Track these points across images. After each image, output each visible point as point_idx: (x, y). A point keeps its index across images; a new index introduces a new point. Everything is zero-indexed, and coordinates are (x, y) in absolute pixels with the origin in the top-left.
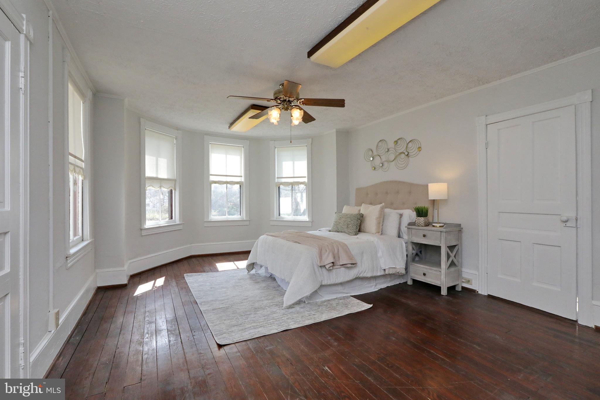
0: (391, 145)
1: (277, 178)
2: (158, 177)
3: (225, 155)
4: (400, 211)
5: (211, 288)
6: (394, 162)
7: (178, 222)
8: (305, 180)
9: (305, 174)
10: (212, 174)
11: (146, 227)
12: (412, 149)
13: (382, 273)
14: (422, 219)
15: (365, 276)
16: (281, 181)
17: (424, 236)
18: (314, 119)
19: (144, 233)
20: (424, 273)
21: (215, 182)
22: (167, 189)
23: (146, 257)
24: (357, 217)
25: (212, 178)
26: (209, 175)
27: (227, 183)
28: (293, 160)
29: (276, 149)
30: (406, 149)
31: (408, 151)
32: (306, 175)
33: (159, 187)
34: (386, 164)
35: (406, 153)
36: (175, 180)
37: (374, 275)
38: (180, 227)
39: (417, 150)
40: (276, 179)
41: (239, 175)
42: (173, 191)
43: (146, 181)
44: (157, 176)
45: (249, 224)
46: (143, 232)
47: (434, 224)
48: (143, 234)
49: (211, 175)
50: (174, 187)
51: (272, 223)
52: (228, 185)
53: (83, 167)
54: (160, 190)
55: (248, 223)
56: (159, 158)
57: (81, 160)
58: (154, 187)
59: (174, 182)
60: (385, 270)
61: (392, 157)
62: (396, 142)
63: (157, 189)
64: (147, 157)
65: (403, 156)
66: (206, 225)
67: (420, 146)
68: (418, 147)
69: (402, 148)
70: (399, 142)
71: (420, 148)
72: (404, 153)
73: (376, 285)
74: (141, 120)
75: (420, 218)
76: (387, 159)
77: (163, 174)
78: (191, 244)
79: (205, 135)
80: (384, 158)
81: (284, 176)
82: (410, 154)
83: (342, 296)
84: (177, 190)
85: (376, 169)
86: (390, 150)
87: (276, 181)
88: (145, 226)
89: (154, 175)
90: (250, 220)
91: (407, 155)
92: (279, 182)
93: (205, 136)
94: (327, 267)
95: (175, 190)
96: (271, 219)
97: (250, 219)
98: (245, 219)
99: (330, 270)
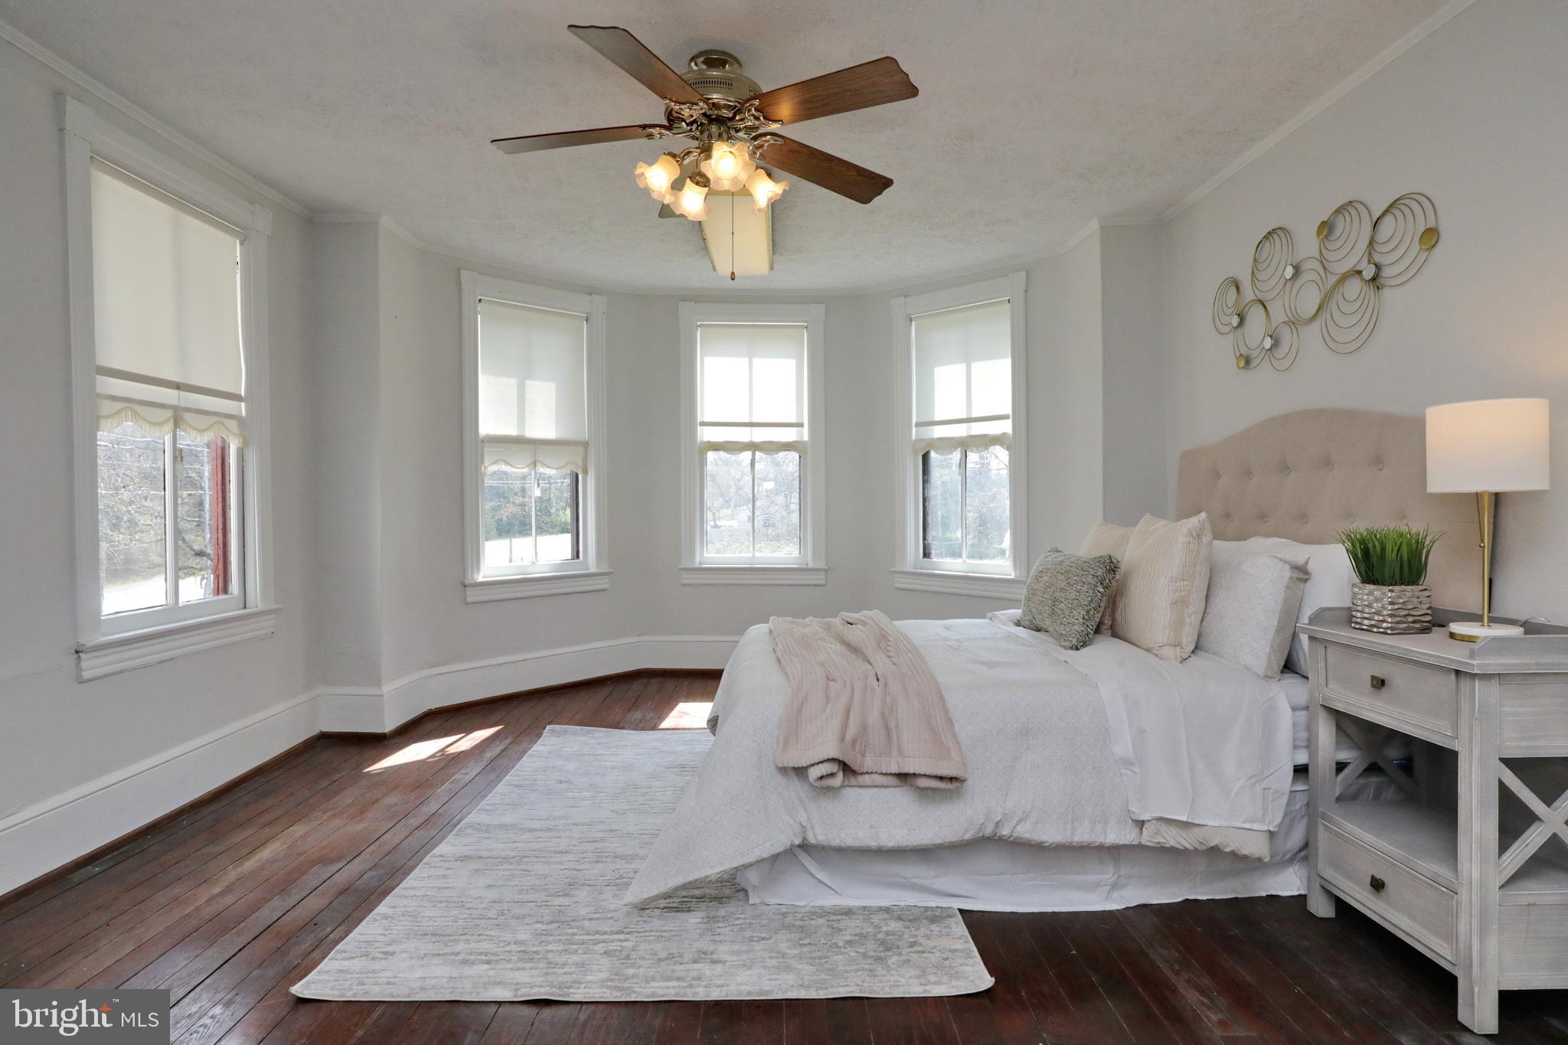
0: (1307, 244)
1: (918, 425)
2: (524, 436)
3: (746, 360)
4: (1300, 553)
5: (561, 782)
6: (1316, 326)
7: (593, 568)
8: (1006, 427)
9: (1004, 404)
10: (706, 420)
11: (480, 579)
12: (1392, 245)
13: (1127, 836)
14: (1381, 598)
15: (1027, 836)
16: (932, 437)
17: (1379, 683)
18: (887, 183)
19: (472, 595)
20: (1373, 878)
21: (716, 447)
22: (556, 469)
23: (476, 664)
24: (1092, 572)
25: (707, 435)
26: (692, 423)
27: (753, 447)
28: (968, 361)
29: (913, 323)
30: (1370, 254)
31: (1377, 258)
32: (1008, 409)
33: (529, 466)
34: (1286, 335)
35: (1369, 272)
36: (585, 445)
37: (1076, 839)
38: (603, 583)
39: (1416, 247)
40: (914, 429)
41: (794, 421)
42: (580, 477)
43: (486, 449)
44: (520, 433)
45: (824, 582)
46: (468, 593)
47: (1456, 628)
48: (469, 600)
49: (703, 424)
50: (580, 463)
51: (901, 582)
52: (758, 454)
53: (244, 413)
54: (533, 472)
55: (820, 578)
56: (527, 382)
57: (236, 397)
58: (511, 466)
59: (581, 449)
60: (1141, 824)
61: (1309, 300)
62: (1326, 228)
63: (521, 470)
64: (483, 381)
65: (1354, 287)
66: (687, 578)
67: (1431, 224)
68: (1422, 229)
69: (1349, 253)
70: (1340, 223)
71: (1431, 237)
72: (1360, 272)
73: (1115, 886)
74: (462, 274)
75: (1378, 591)
76: (1289, 315)
77: (543, 426)
78: (642, 635)
79: (683, 301)
80: (1278, 314)
81: (937, 418)
82: (1386, 272)
83: (920, 904)
84: (589, 473)
85: (1254, 363)
86: (1306, 266)
87: (914, 437)
88: (476, 577)
89: (512, 431)
90: (827, 567)
91: (1374, 279)
92: (922, 440)
93: (681, 304)
94: (814, 773)
95: (585, 472)
96: (898, 568)
97: (826, 565)
98: (811, 565)
99: (829, 789)
